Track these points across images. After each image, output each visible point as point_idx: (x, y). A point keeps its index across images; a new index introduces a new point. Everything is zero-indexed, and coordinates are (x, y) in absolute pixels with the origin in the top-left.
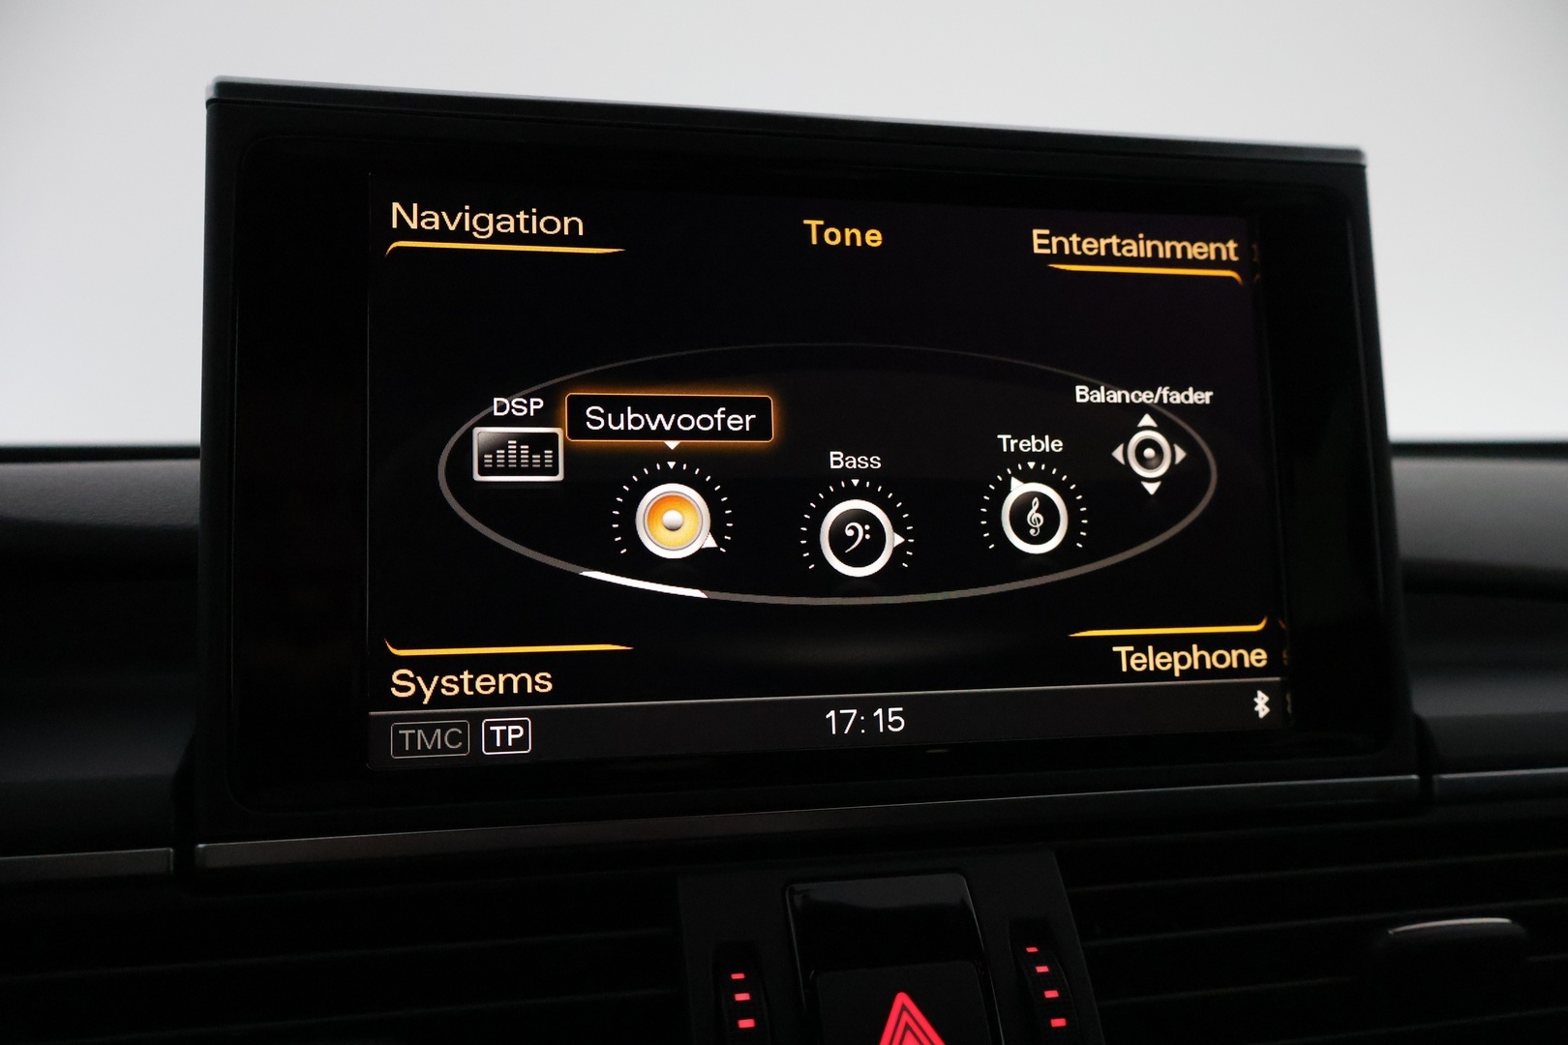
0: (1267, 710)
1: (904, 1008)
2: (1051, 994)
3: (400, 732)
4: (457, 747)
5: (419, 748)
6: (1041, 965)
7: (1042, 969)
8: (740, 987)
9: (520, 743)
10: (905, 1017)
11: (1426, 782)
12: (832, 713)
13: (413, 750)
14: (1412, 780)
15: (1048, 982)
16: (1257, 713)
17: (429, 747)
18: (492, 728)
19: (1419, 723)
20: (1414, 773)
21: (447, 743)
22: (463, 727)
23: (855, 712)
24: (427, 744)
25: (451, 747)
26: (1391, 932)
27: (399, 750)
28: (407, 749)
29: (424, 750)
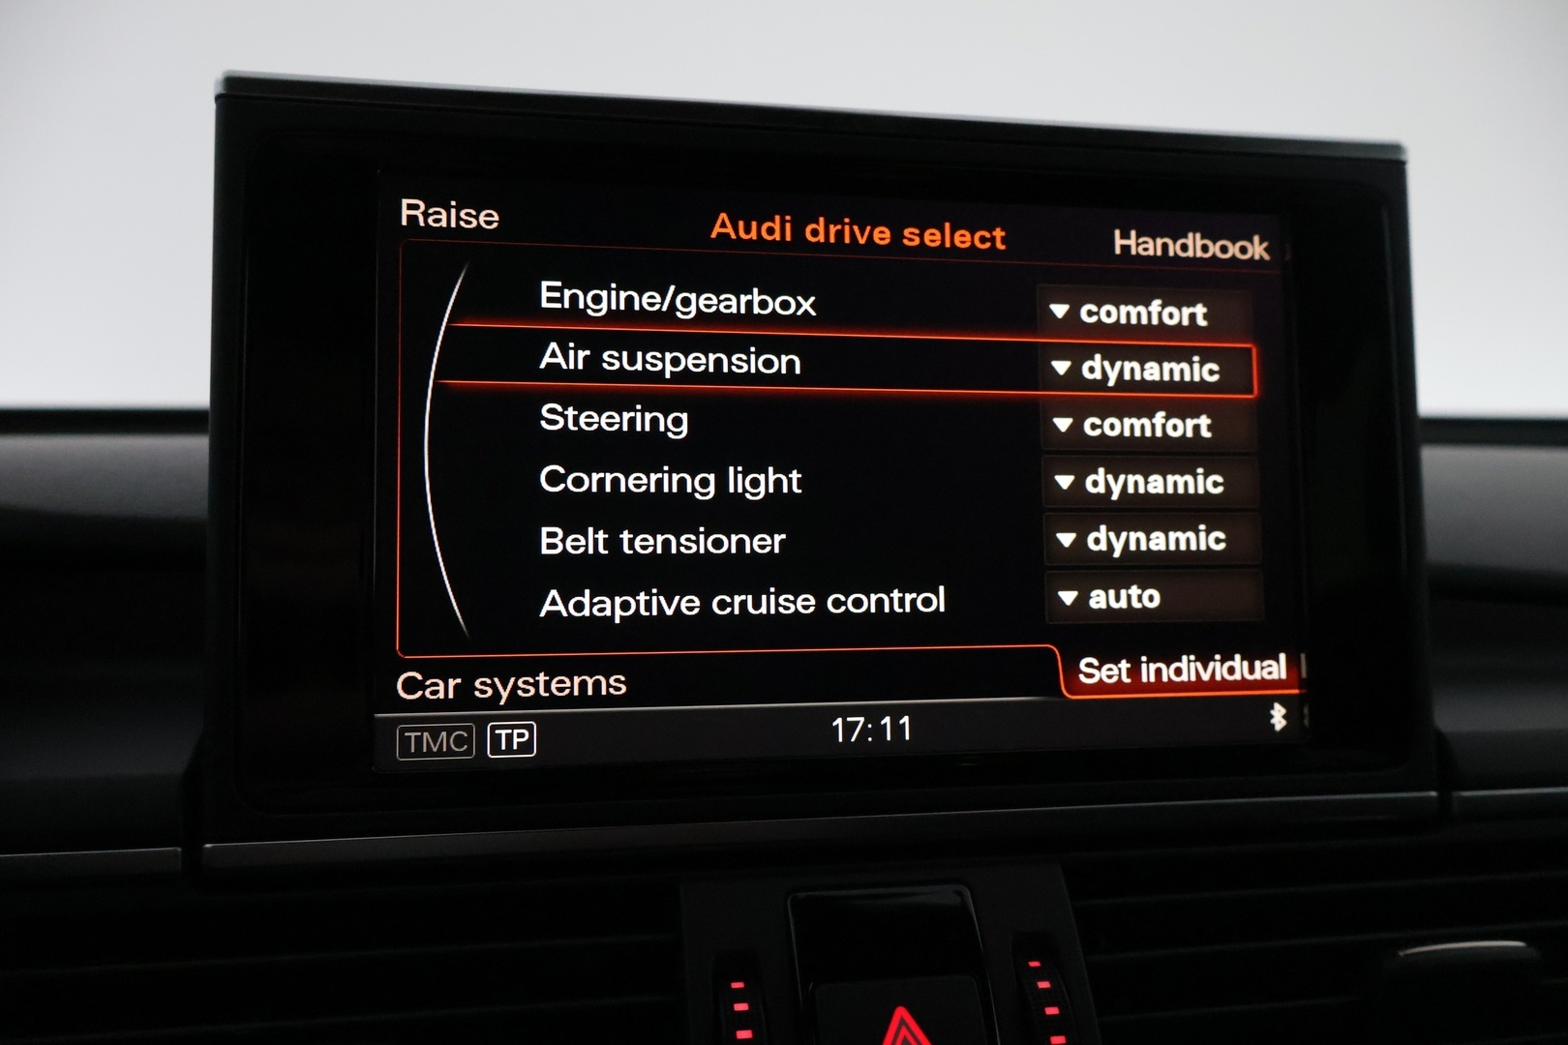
0: (1284, 723)
1: (903, 1022)
2: (1052, 1011)
3: (406, 734)
4: (462, 750)
5: (425, 750)
6: (1041, 981)
7: (1044, 985)
8: (739, 996)
9: (525, 747)
10: (904, 1031)
11: (1444, 799)
12: (839, 721)
13: (419, 752)
14: (1431, 797)
15: (1049, 998)
16: (1273, 726)
17: (435, 750)
18: (497, 732)
19: (1440, 737)
20: (1433, 790)
21: (453, 746)
22: (468, 729)
23: (862, 720)
24: (432, 746)
25: (457, 750)
26: (1401, 954)
27: (405, 752)
28: (413, 751)
29: (430, 752)
